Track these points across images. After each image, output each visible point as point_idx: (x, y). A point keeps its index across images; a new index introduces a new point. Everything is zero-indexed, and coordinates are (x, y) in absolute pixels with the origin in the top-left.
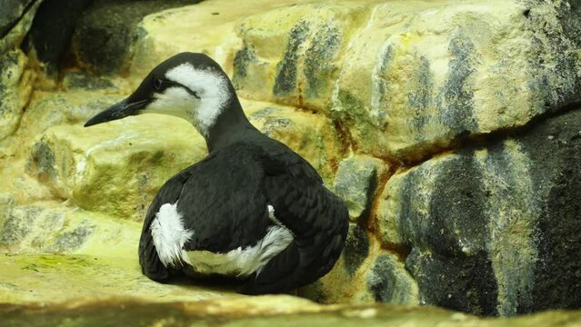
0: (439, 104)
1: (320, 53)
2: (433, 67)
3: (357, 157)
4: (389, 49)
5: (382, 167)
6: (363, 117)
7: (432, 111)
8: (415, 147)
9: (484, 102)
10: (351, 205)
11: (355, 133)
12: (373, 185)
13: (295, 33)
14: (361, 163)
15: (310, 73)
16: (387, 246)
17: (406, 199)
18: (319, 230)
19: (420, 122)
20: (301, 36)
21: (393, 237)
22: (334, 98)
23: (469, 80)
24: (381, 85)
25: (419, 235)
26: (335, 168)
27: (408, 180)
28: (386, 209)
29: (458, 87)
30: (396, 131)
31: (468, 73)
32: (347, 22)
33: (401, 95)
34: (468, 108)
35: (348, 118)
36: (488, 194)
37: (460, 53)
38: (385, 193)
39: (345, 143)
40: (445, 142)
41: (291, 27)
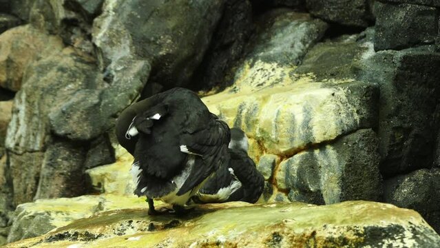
0: (299, 132)
1: (251, 114)
2: (296, 117)
3: (267, 155)
4: (279, 111)
5: (277, 159)
6: (269, 138)
7: (297, 135)
8: (290, 150)
9: (317, 130)
10: (266, 174)
11: (266, 145)
12: (274, 166)
13: (241, 107)
14: (269, 157)
15: (247, 122)
16: (280, 190)
17: (287, 171)
18: (252, 183)
19: (292, 139)
20: (243, 107)
21: (283, 186)
22: (257, 131)
23: (311, 122)
24: (276, 126)
25: (293, 184)
26: (258, 160)
27: (288, 163)
28: (280, 175)
29: (307, 125)
30: (282, 143)
31: (310, 119)
32: (261, 102)
33: (284, 129)
34: (311, 133)
35: (263, 139)
36: (320, 167)
37: (307, 111)
38: (279, 169)
39: (262, 149)
40: (302, 147)
41: (239, 104)
